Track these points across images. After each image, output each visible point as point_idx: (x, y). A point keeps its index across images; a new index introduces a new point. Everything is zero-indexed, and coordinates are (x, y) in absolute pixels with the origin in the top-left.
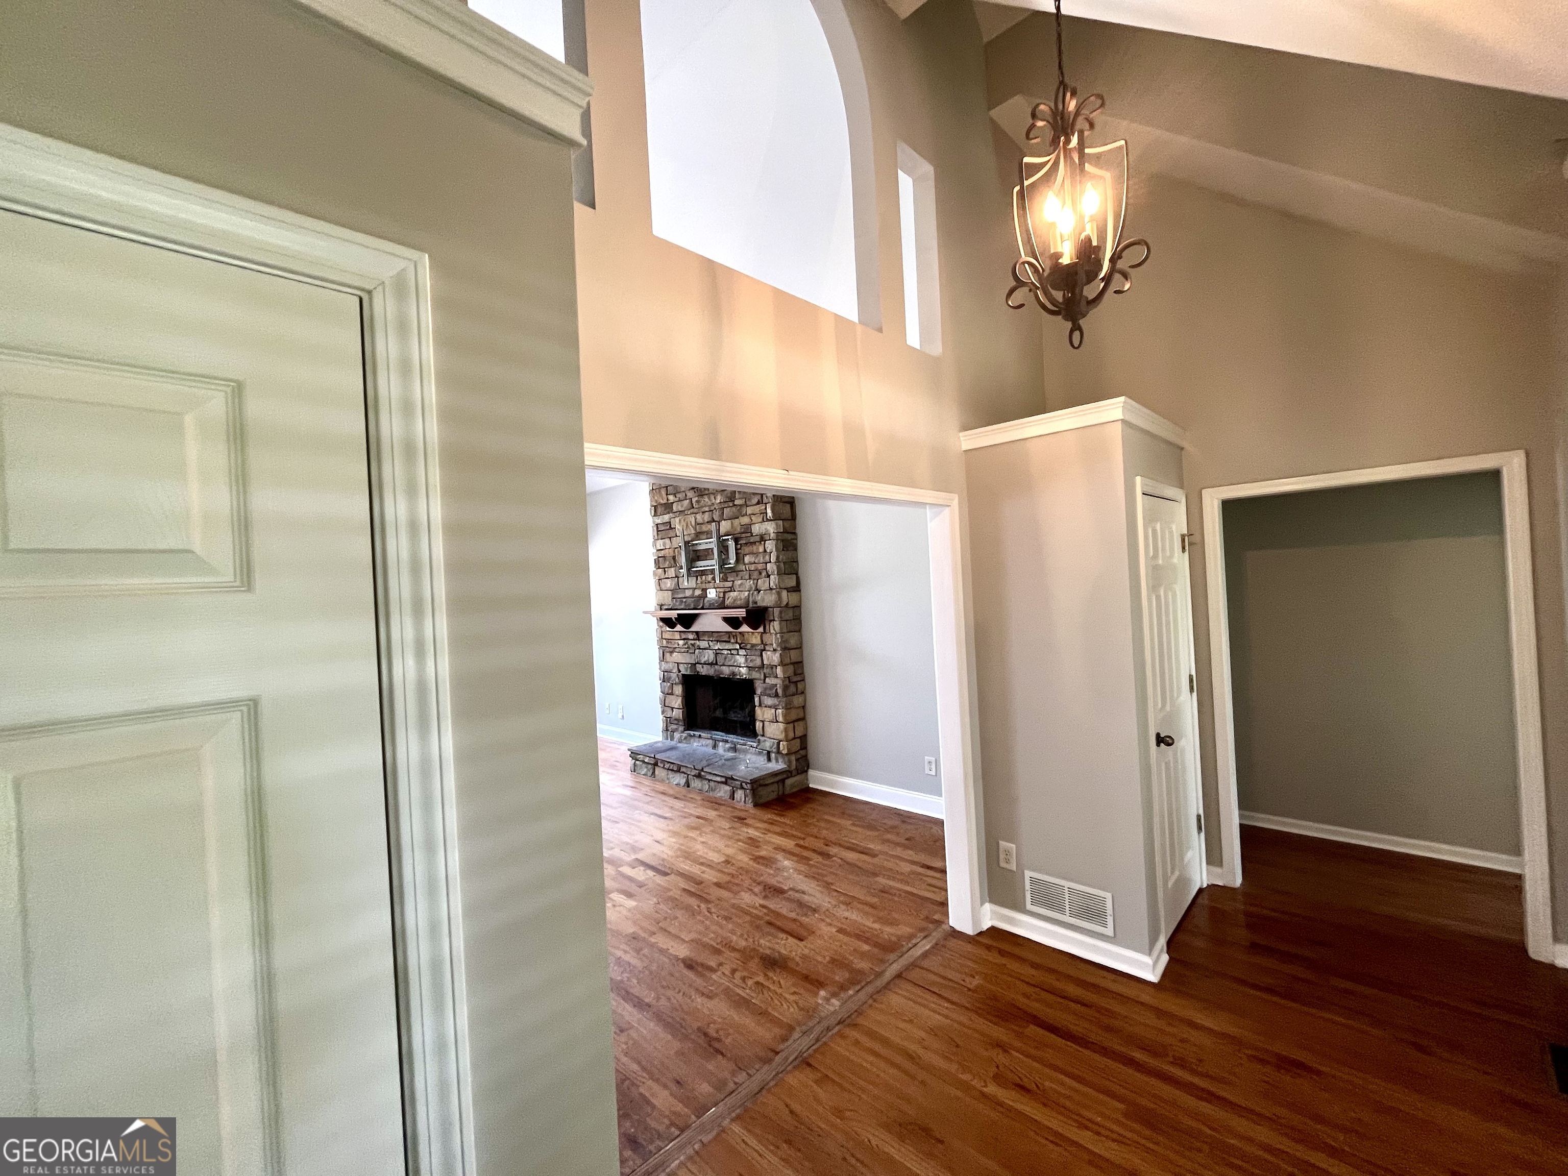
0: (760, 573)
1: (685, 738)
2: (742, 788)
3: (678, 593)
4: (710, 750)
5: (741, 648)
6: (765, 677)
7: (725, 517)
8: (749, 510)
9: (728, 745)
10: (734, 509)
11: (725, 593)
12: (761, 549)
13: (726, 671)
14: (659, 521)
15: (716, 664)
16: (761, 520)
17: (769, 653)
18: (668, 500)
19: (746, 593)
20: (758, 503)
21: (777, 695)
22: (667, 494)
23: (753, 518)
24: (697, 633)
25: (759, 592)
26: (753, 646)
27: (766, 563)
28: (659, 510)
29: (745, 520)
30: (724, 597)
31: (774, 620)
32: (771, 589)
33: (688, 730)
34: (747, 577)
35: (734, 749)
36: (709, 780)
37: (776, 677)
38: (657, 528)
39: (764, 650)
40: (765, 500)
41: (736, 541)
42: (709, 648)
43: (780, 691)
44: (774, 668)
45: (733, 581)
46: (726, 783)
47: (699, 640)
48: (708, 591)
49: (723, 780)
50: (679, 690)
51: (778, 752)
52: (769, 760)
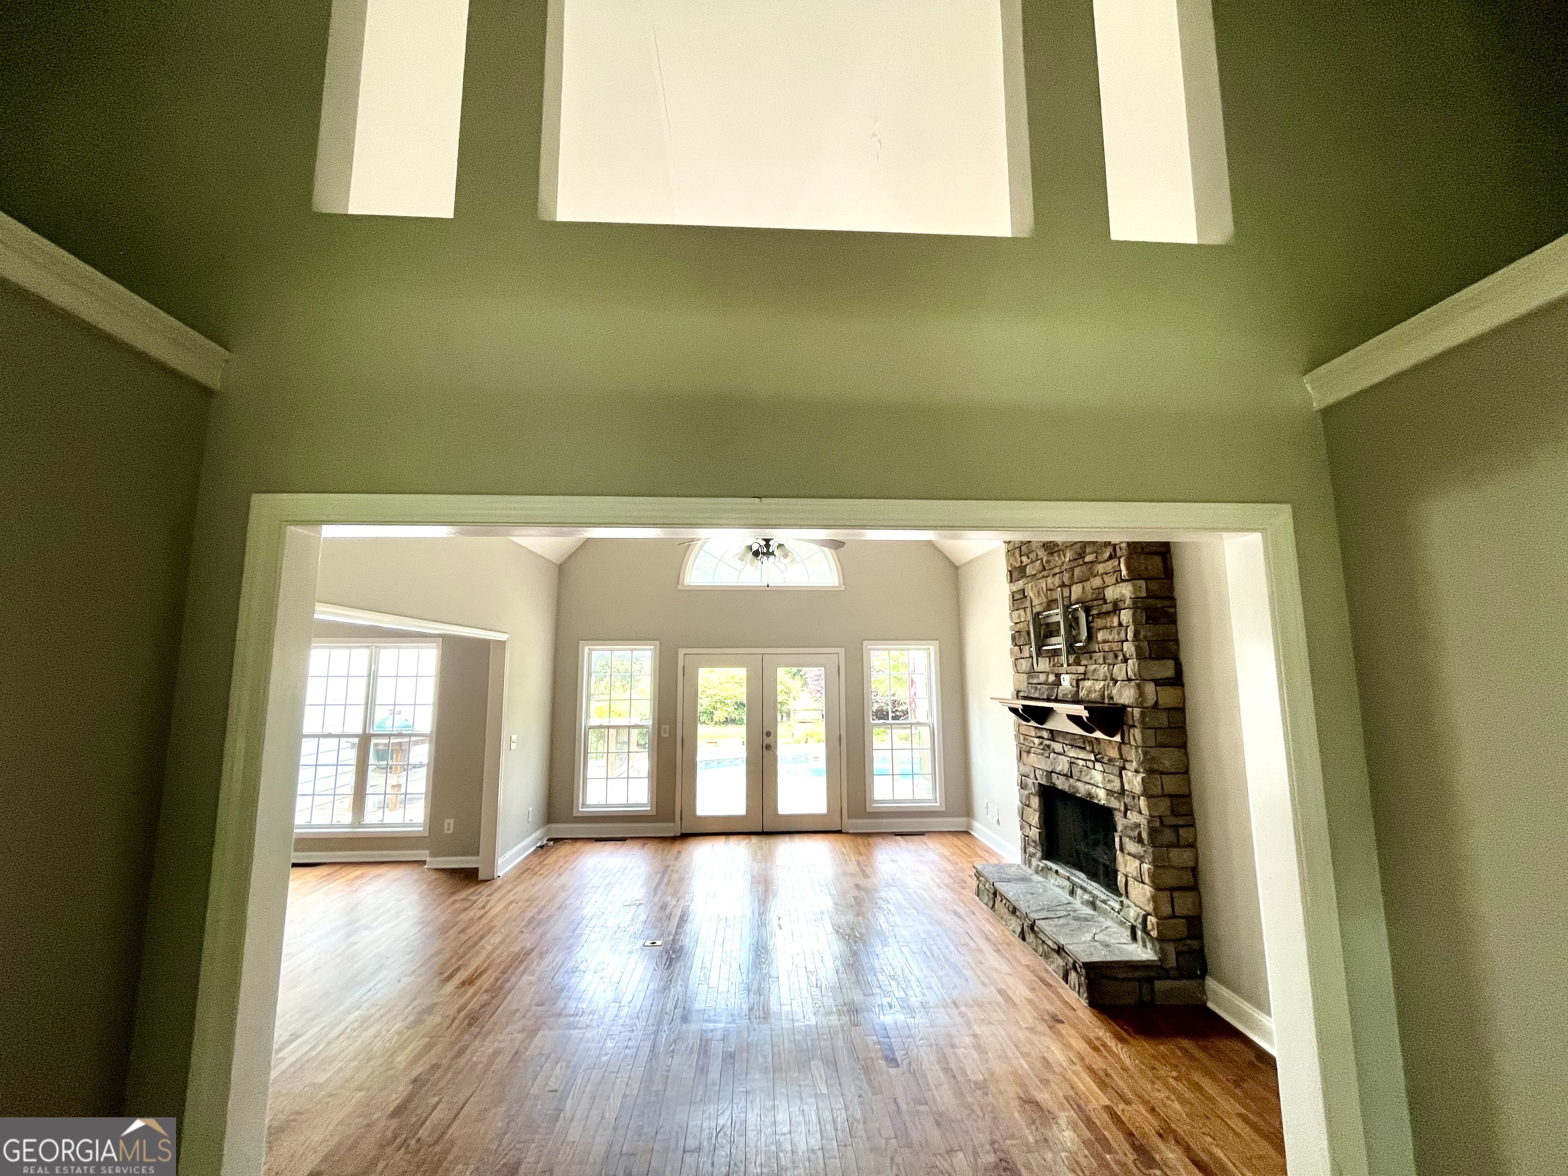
0: (1116, 656)
1: (1043, 869)
2: (1075, 970)
3: (1033, 677)
5: (1097, 760)
6: (1126, 810)
7: (1076, 580)
8: (1101, 568)
9: (1086, 897)
10: (1085, 567)
11: (1078, 681)
12: (1116, 623)
13: (1082, 790)
14: (1014, 589)
15: (1072, 776)
16: (1114, 581)
17: (1129, 774)
18: (1022, 562)
19: (1102, 683)
20: (1111, 557)
21: (1141, 840)
22: (1021, 556)
23: (1105, 577)
24: (1051, 731)
25: (1117, 681)
26: (1111, 760)
27: (1122, 642)
28: (1015, 575)
29: (1096, 582)
30: (1078, 686)
31: (1134, 726)
32: (1130, 680)
33: (1047, 859)
34: (1101, 661)
35: (1093, 905)
36: (1043, 943)
37: (1140, 812)
38: (1013, 597)
39: (1124, 768)
40: (1119, 553)
41: (1087, 610)
42: (1063, 754)
43: (1145, 835)
44: (1137, 798)
45: (1086, 666)
46: (1057, 953)
47: (1054, 740)
48: (1062, 676)
50: (1035, 802)
51: (1146, 931)
52: (1134, 938)
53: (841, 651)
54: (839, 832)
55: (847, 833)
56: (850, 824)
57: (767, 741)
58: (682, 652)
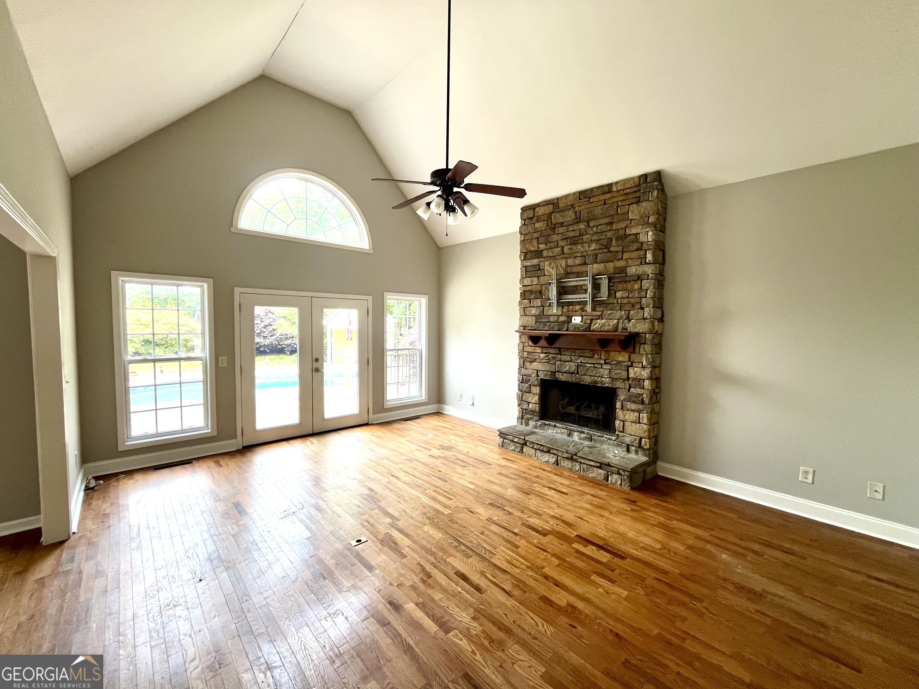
0: (633, 306)
1: (540, 425)
2: (618, 473)
3: (541, 318)
4: (565, 437)
5: (605, 363)
6: (630, 387)
7: (598, 260)
8: (626, 256)
9: (583, 435)
10: (609, 254)
11: (592, 320)
12: (636, 287)
13: (587, 380)
14: (528, 263)
15: (578, 373)
16: (639, 263)
17: (636, 369)
18: (538, 248)
19: (615, 321)
20: (637, 250)
21: (643, 402)
22: (538, 244)
23: (630, 261)
24: (560, 349)
25: (630, 320)
26: (619, 363)
27: (641, 298)
28: (528, 256)
29: (621, 264)
30: (591, 323)
31: (645, 343)
32: (644, 319)
33: (541, 420)
34: (618, 308)
35: (590, 439)
36: (581, 463)
37: (643, 388)
38: (526, 269)
39: (632, 366)
40: (645, 246)
41: (610, 279)
42: (571, 361)
43: (647, 401)
44: (642, 381)
45: (602, 311)
46: (600, 468)
47: (560, 354)
48: (573, 318)
49: (598, 465)
50: (536, 390)
51: (640, 446)
52: (628, 451)
53: (370, 298)
54: (367, 424)
55: (373, 424)
56: (373, 418)
57: (316, 365)
58: (237, 290)
